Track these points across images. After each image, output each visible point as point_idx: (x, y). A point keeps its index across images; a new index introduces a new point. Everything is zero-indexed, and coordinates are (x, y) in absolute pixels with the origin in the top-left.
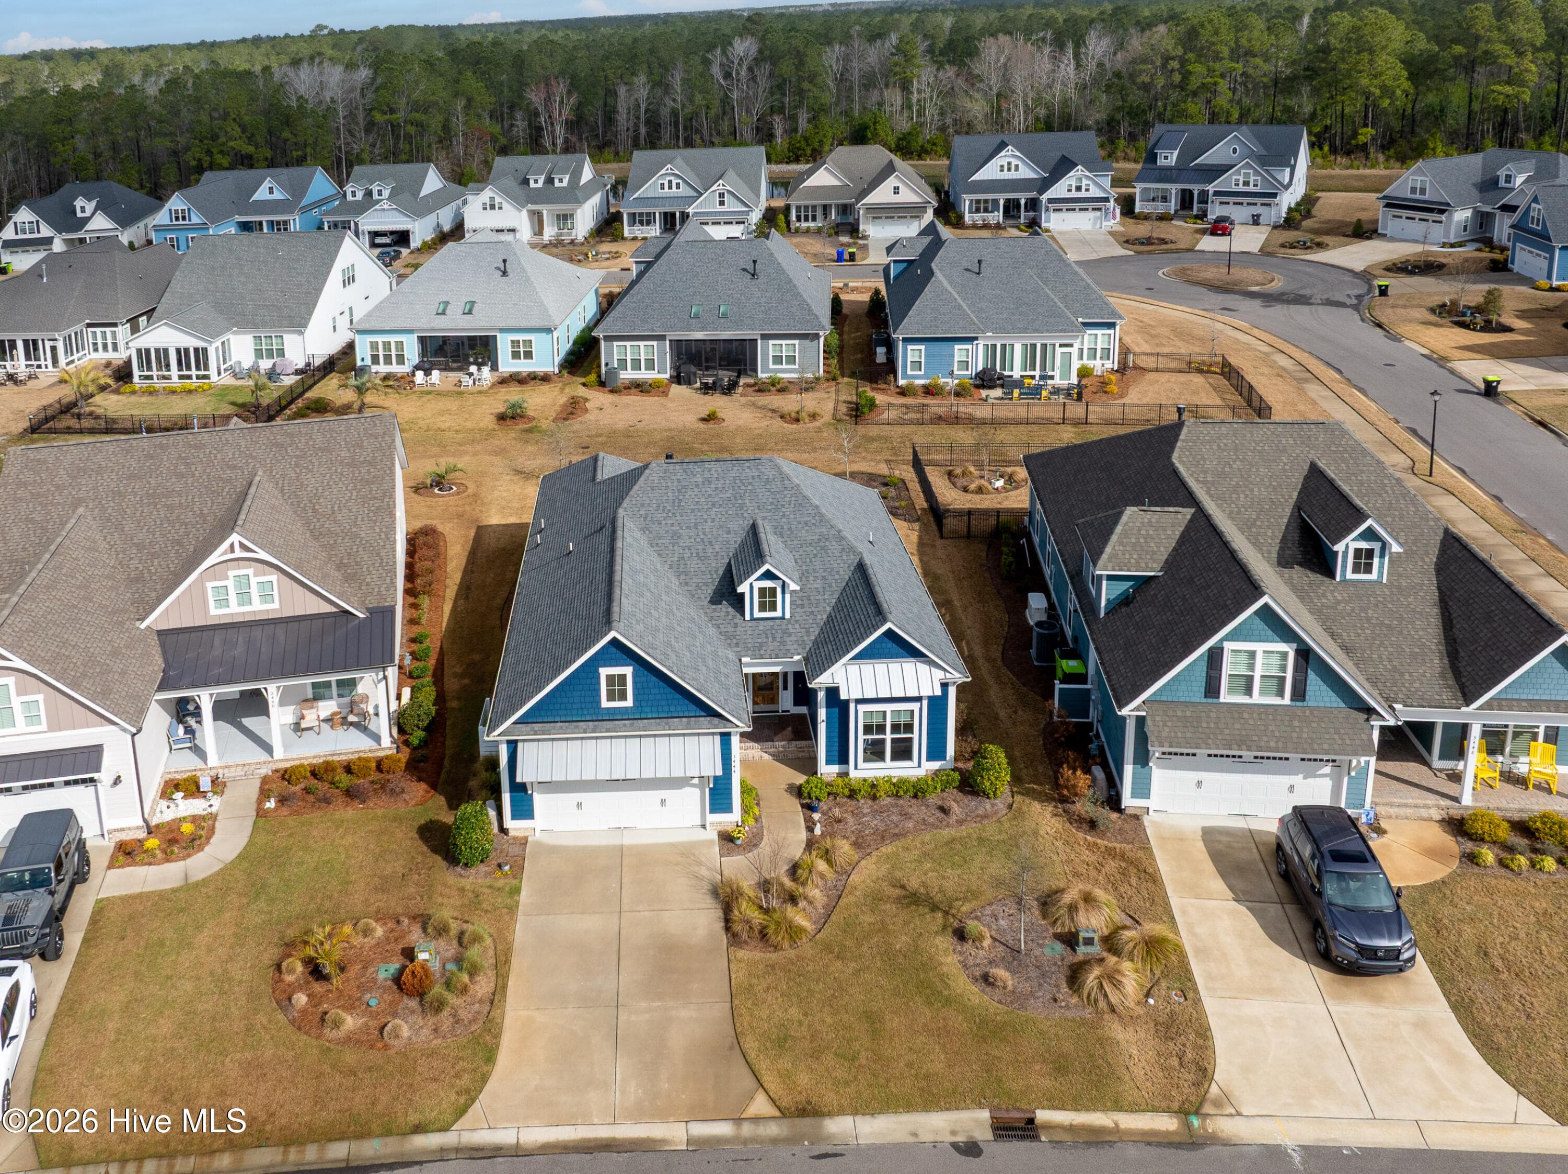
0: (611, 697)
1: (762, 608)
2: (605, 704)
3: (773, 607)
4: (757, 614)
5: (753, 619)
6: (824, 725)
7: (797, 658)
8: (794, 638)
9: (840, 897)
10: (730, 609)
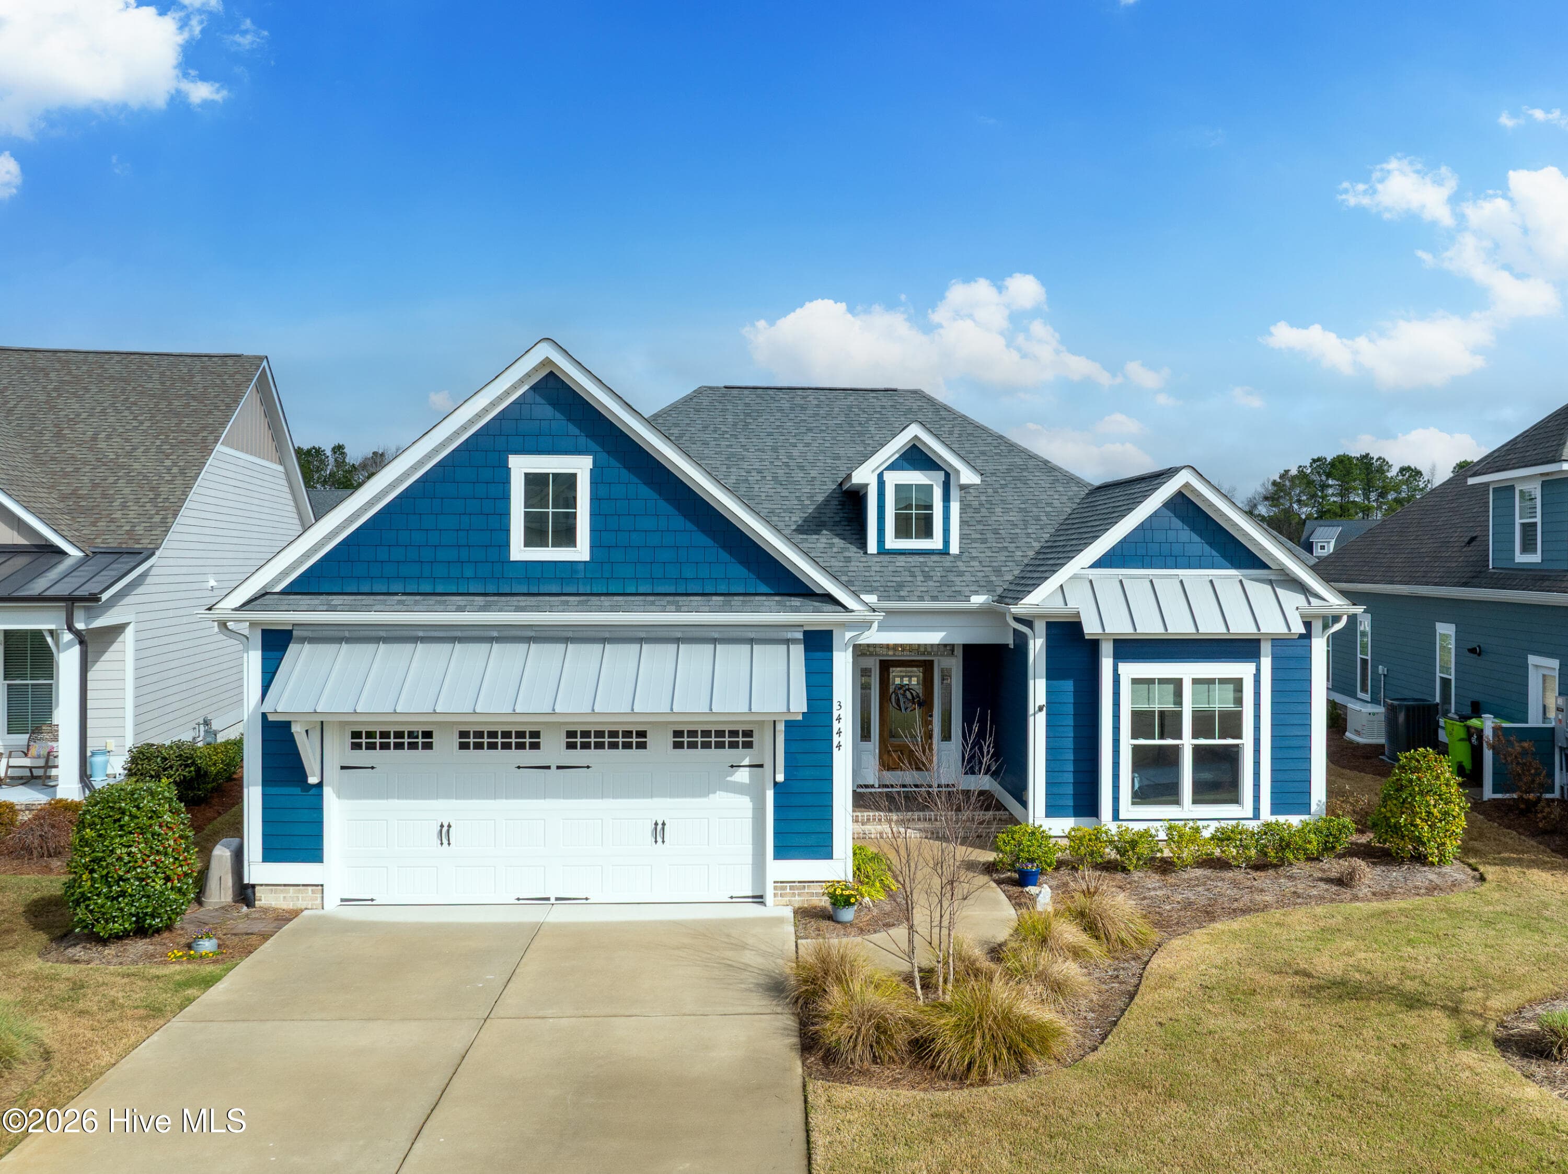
0: (534, 535)
1: (903, 530)
2: (519, 551)
3: (926, 531)
4: (892, 543)
5: (883, 551)
6: (1041, 718)
7: (978, 600)
8: (968, 577)
9: (1132, 997)
10: (836, 540)
